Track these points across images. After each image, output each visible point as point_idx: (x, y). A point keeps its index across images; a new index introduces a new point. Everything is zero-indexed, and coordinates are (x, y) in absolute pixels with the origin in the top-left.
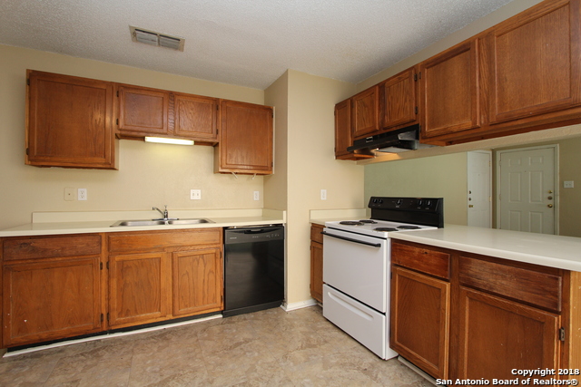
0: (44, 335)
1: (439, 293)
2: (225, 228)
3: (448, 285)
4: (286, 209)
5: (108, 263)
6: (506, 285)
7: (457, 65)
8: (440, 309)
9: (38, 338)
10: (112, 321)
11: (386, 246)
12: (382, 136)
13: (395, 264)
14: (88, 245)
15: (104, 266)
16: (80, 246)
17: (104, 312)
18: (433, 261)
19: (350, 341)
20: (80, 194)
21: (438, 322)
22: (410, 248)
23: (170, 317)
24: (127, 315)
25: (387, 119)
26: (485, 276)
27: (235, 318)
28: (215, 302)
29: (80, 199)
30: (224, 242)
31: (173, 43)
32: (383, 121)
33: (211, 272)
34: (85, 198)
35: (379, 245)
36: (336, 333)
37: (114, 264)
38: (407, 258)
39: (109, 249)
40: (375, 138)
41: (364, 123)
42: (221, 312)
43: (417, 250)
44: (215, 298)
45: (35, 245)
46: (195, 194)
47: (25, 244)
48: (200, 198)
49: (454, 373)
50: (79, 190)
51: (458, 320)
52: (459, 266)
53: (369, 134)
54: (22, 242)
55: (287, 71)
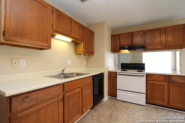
1: (164, 85)
3: (166, 83)
4: (104, 67)
5: (63, 99)
6: (182, 81)
13: (148, 80)
14: (57, 91)
16: (53, 92)
18: (162, 78)
20: (21, 63)
23: (81, 115)
26: (176, 80)
29: (21, 65)
32: (132, 43)
34: (24, 65)
35: (144, 76)
38: (153, 78)
39: (64, 92)
43: (156, 76)
45: (32, 96)
46: (69, 62)
47: (27, 97)
48: (70, 64)
49: (169, 103)
50: (21, 60)
51: (169, 90)
52: (169, 78)
53: (126, 46)
54: (24, 96)
55: (104, 22)
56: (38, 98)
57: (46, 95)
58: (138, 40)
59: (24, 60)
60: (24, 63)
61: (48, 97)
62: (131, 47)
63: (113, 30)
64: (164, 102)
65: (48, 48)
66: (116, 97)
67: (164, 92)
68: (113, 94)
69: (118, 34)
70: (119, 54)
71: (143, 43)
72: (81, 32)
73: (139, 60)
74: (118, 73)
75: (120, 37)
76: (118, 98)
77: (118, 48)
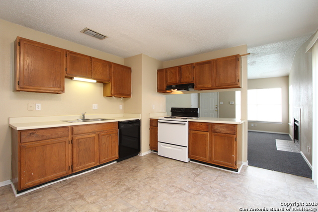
0: (42, 180)
1: (206, 136)
2: (119, 122)
3: (208, 133)
4: (141, 113)
5: (72, 141)
6: (224, 130)
7: (207, 67)
8: (206, 140)
9: (39, 182)
10: (74, 169)
11: (187, 124)
12: (179, 85)
13: (190, 130)
14: (63, 132)
15: (70, 142)
16: (59, 133)
17: (70, 165)
18: (204, 127)
19: (173, 160)
20: (37, 107)
21: (205, 144)
22: (196, 124)
23: (98, 164)
24: (80, 165)
25: (182, 80)
26: (219, 129)
27: (123, 161)
28: (115, 154)
29: (37, 109)
30: (119, 128)
31: (101, 37)
32: (180, 80)
33: (114, 142)
34: (40, 109)
35: (185, 124)
36: (166, 159)
37: (74, 141)
38: (195, 127)
39: (72, 134)
40: (176, 85)
41: (171, 80)
42: (116, 160)
43: (198, 124)
44: (115, 153)
45: (38, 133)
46: (95, 107)
47: (33, 133)
48: (97, 108)
49: (210, 158)
50: (37, 104)
51: (211, 142)
52: (212, 127)
53: (174, 84)
54: (31, 132)
55: (141, 54)
56: (43, 136)
57: (51, 135)
58: (187, 78)
59: (40, 105)
60: (40, 107)
61: (54, 136)
63: (162, 62)
64: (205, 158)
65: (61, 92)
66: (157, 152)
68: (154, 147)
70: (199, 94)
71: (192, 80)
72: (108, 70)
73: (230, 103)
74: (159, 121)
75: (166, 72)
76: (159, 153)
77: (165, 87)
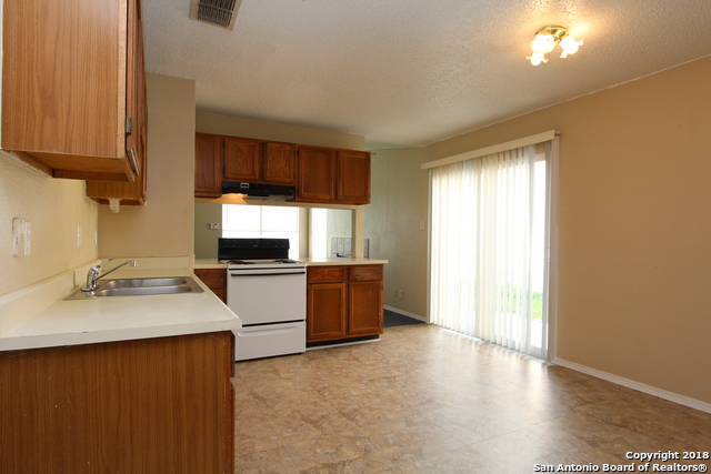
1: (340, 291)
3: (344, 284)
6: (368, 276)
7: (322, 160)
8: (339, 299)
13: (310, 283)
18: (337, 274)
22: (322, 270)
25: (267, 174)
26: (360, 274)
32: (263, 175)
35: (303, 273)
38: (320, 277)
40: (252, 185)
41: (240, 168)
49: (348, 329)
52: (349, 273)
53: (246, 181)
58: (279, 170)
62: (260, 185)
64: (339, 331)
67: (340, 306)
69: (217, 136)
71: (292, 180)
73: (209, 226)
74: (229, 273)
75: (224, 146)
77: (218, 184)
